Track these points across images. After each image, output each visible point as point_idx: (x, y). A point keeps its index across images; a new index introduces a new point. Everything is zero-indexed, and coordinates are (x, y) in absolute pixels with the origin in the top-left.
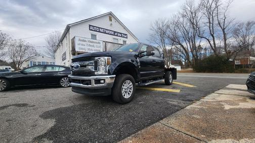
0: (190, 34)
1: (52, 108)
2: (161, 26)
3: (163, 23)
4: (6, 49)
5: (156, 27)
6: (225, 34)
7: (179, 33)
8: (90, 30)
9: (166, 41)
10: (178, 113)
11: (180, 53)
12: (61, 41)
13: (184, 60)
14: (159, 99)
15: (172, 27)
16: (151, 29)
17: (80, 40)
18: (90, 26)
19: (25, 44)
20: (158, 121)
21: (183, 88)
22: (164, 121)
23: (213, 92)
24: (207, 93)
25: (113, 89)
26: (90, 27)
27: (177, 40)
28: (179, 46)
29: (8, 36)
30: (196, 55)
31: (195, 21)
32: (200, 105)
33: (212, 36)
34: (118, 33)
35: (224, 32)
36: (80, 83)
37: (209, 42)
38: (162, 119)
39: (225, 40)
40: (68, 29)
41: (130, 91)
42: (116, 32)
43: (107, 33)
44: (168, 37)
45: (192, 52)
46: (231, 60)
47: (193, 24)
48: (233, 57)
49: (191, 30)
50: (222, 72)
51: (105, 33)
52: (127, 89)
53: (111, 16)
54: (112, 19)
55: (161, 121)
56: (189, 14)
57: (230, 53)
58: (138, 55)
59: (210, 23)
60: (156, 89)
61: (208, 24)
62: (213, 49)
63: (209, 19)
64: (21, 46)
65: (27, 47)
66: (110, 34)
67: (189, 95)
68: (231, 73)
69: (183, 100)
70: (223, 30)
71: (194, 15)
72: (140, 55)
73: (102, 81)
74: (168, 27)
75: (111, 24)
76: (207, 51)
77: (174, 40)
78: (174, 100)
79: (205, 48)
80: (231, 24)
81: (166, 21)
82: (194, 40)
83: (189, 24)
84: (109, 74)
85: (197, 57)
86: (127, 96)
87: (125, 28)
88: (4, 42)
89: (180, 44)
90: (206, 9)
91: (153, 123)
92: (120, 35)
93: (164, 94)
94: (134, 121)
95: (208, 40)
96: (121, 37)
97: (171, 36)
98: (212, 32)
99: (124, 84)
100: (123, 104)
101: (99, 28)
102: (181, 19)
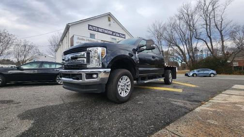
0: (186, 36)
1: (37, 106)
2: (158, 28)
3: (160, 25)
4: (12, 49)
5: (153, 30)
6: (222, 36)
7: (176, 35)
8: (89, 29)
9: (163, 42)
10: (187, 116)
11: (176, 54)
12: (62, 40)
13: (180, 61)
14: (161, 99)
15: (169, 29)
16: (148, 31)
17: (78, 38)
18: (89, 25)
19: (29, 44)
20: (163, 127)
21: (185, 88)
22: (171, 127)
23: (221, 92)
24: (214, 94)
25: (107, 84)
26: (89, 27)
27: (173, 42)
28: (176, 48)
29: (14, 36)
30: (193, 56)
31: (191, 23)
32: (212, 107)
33: (210, 37)
34: (116, 33)
35: (221, 34)
36: (70, 78)
37: (206, 43)
38: (168, 124)
39: (223, 42)
40: (68, 28)
41: (127, 89)
42: (114, 32)
43: (105, 33)
44: (165, 39)
45: (189, 53)
46: (229, 62)
47: (190, 25)
48: (231, 59)
49: (188, 32)
50: (220, 74)
51: (104, 33)
52: (124, 86)
53: (109, 16)
54: (111, 19)
55: (167, 127)
56: (186, 16)
57: (228, 54)
58: (137, 49)
59: (207, 25)
60: (155, 88)
61: (205, 26)
62: (210, 50)
63: (206, 21)
64: (25, 46)
65: (31, 47)
66: (108, 34)
67: (194, 95)
68: (230, 74)
69: (189, 101)
70: (221, 32)
71: (190, 17)
72: (139, 49)
73: (95, 76)
74: (165, 29)
75: (110, 25)
76: (204, 53)
77: (171, 42)
78: (179, 101)
79: (202, 50)
80: (229, 26)
81: (163, 24)
82: (191, 41)
83: (185, 26)
84: (103, 67)
85: (194, 58)
86: (124, 95)
87: (123, 28)
88: (10, 42)
89: (177, 46)
90: (202, 11)
91: (157, 130)
92: (119, 35)
93: (165, 93)
94: (132, 126)
95: (204, 41)
96: (119, 37)
97: (168, 37)
98: (209, 34)
99: (120, 80)
100: (119, 104)
101: (98, 28)
102: (178, 22)
